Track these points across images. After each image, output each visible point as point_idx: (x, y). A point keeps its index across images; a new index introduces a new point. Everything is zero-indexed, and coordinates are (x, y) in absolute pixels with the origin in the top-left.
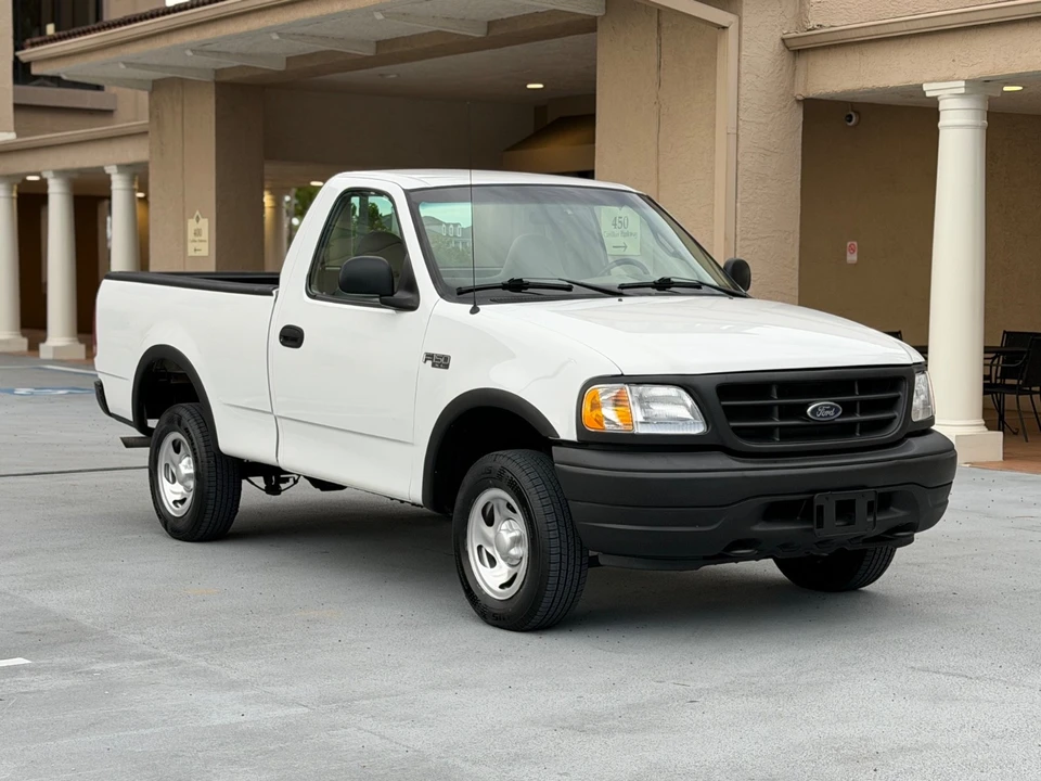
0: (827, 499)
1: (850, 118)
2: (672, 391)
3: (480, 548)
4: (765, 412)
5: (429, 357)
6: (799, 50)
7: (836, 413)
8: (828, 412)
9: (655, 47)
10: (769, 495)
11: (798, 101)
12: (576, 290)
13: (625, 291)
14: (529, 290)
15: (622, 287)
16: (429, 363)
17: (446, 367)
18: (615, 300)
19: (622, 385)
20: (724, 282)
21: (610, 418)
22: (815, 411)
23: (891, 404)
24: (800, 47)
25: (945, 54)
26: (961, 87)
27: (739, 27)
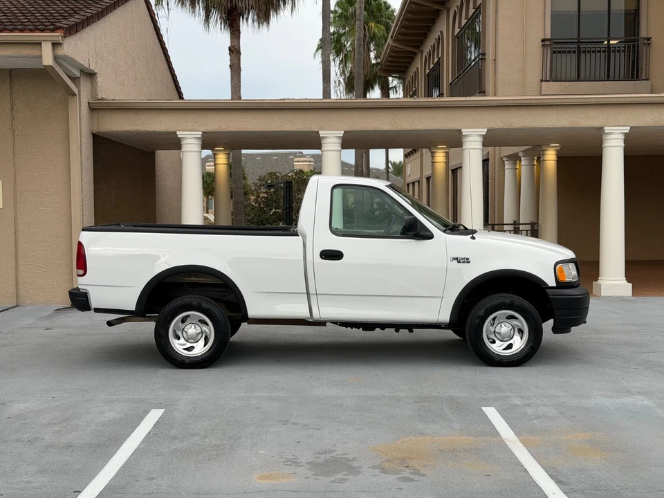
11: (92, 133)
16: (456, 261)
17: (469, 262)
24: (97, 108)
25: (190, 119)
26: (199, 134)
27: (80, 95)
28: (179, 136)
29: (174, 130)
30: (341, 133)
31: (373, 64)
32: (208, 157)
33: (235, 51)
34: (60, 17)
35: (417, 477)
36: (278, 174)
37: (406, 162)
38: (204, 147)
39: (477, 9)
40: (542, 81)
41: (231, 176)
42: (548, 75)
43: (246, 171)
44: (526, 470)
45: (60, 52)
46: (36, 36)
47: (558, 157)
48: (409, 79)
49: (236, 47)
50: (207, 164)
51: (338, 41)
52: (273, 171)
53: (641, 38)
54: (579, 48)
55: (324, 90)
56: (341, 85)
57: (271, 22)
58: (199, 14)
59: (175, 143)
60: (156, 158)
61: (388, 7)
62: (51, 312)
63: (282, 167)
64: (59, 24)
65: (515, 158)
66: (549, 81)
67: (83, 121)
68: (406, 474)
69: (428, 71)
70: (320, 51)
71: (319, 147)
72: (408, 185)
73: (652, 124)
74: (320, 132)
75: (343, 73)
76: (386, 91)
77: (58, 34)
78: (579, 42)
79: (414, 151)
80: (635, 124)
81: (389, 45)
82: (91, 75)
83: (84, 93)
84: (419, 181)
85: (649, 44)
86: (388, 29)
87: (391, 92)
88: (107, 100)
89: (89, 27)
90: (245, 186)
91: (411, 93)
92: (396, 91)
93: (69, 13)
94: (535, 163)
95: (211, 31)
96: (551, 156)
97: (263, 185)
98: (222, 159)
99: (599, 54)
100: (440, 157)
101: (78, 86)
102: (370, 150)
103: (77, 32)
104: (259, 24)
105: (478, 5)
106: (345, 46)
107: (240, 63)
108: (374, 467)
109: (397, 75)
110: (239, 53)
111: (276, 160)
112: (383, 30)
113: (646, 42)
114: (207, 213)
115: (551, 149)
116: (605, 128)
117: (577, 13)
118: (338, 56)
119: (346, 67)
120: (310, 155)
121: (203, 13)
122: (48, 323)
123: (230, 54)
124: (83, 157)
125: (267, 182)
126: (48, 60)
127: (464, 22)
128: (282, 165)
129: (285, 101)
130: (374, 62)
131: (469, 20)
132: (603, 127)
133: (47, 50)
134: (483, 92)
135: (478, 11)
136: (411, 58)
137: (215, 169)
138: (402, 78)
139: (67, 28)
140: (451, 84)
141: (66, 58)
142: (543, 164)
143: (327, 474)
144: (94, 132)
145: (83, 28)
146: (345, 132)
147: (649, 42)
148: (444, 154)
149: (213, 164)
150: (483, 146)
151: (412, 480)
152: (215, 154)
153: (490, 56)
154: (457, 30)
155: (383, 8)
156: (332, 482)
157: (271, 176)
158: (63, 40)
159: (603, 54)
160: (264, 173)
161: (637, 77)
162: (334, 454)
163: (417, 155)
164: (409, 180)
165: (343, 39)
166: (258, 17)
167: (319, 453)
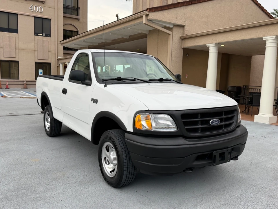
0: (217, 153)
1: (187, 55)
2: (166, 116)
3: (105, 158)
4: (196, 123)
5: (92, 99)
6: (183, 39)
7: (218, 122)
8: (216, 122)
9: (157, 39)
10: (198, 153)
11: (182, 48)
12: (137, 81)
13: (150, 81)
14: (123, 81)
15: (150, 80)
16: (93, 101)
17: (97, 103)
18: (147, 84)
19: (148, 114)
20: (175, 79)
21: (145, 125)
22: (212, 122)
23: (231, 118)
25: (211, 38)
26: (214, 45)
27: (172, 34)
28: (207, 46)
29: (205, 44)
30: (274, 37)
74: (263, 38)
77: (146, 11)
83: (177, 33)
101: (172, 31)
126: (144, 21)
133: (144, 18)
158: (149, 13)
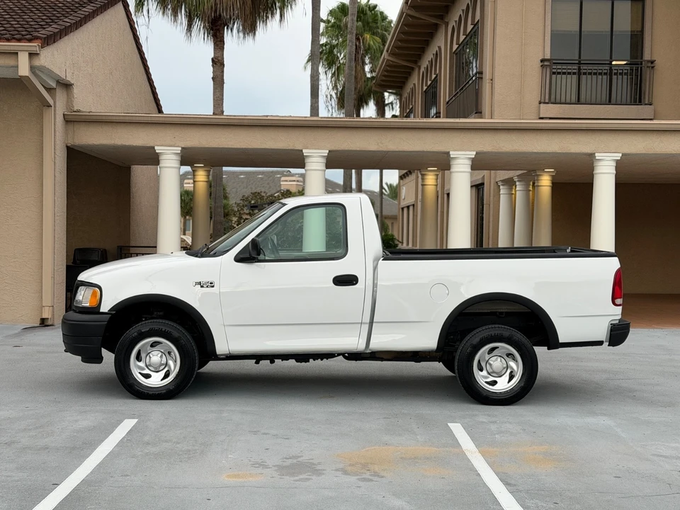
6: (70, 121)
11: (67, 146)
24: (72, 120)
25: (169, 134)
26: (178, 150)
27: (55, 107)
28: (157, 151)
29: (152, 145)
30: (325, 152)
31: (368, 78)
32: (186, 174)
33: (218, 63)
34: (37, 26)
35: (375, 479)
36: (263, 194)
37: (401, 184)
38: (183, 163)
39: (475, 25)
40: (540, 103)
41: (210, 195)
42: (547, 97)
43: (228, 190)
44: (479, 475)
45: (37, 62)
46: (13, 45)
47: (553, 183)
48: (405, 95)
49: (220, 58)
50: (186, 181)
51: (331, 52)
52: (258, 190)
53: (645, 61)
54: (579, 69)
55: (311, 106)
56: (333, 100)
57: (257, 33)
58: (181, 23)
59: (153, 159)
60: (132, 174)
61: (384, 18)
62: (19, 330)
63: (268, 186)
64: (36, 34)
65: (510, 183)
66: (548, 103)
67: (57, 133)
68: (367, 475)
69: (425, 88)
70: (310, 64)
71: (303, 166)
72: (403, 209)
73: (644, 152)
74: (304, 151)
75: (335, 87)
76: (381, 107)
77: (35, 44)
78: (580, 63)
79: (409, 173)
80: (627, 151)
81: (384, 59)
82: (67, 86)
83: (60, 105)
84: (414, 205)
85: (653, 67)
86: (384, 41)
87: (387, 108)
88: (83, 112)
89: (66, 37)
90: (225, 207)
91: (408, 110)
92: (393, 109)
93: (47, 22)
94: (531, 188)
95: (194, 39)
96: (545, 181)
97: (246, 206)
98: (201, 176)
99: (601, 77)
100: (431, 179)
101: (53, 97)
102: (363, 171)
103: (54, 42)
104: (244, 34)
105: (476, 21)
106: (338, 58)
107: (223, 76)
108: (337, 470)
109: (394, 91)
110: (223, 65)
111: (262, 178)
112: (379, 43)
113: (649, 65)
114: (184, 234)
115: (545, 174)
116: (596, 154)
117: (578, 33)
118: (330, 68)
119: (339, 80)
120: (298, 174)
121: (185, 22)
122: (17, 341)
123: (213, 66)
124: (57, 170)
125: (250, 202)
126: (24, 70)
127: (462, 38)
128: (268, 184)
129: (269, 118)
130: (369, 75)
131: (467, 36)
132: (594, 154)
133: (23, 59)
134: (479, 113)
135: (477, 27)
136: (408, 73)
137: (194, 187)
138: (399, 94)
139: (45, 38)
140: (448, 103)
141: (42, 69)
142: (538, 189)
143: (293, 474)
144: (69, 145)
145: (60, 38)
146: (329, 151)
147: (652, 65)
148: (434, 177)
149: (192, 181)
150: (472, 170)
151: (371, 480)
152: (194, 171)
153: (487, 76)
154: (455, 47)
155: (380, 19)
156: (297, 481)
157: (256, 197)
158: (40, 51)
159: (605, 77)
160: (247, 192)
161: (640, 101)
162: (300, 459)
163: (413, 177)
164: (404, 204)
165: (335, 51)
166: (244, 28)
167: (286, 458)
